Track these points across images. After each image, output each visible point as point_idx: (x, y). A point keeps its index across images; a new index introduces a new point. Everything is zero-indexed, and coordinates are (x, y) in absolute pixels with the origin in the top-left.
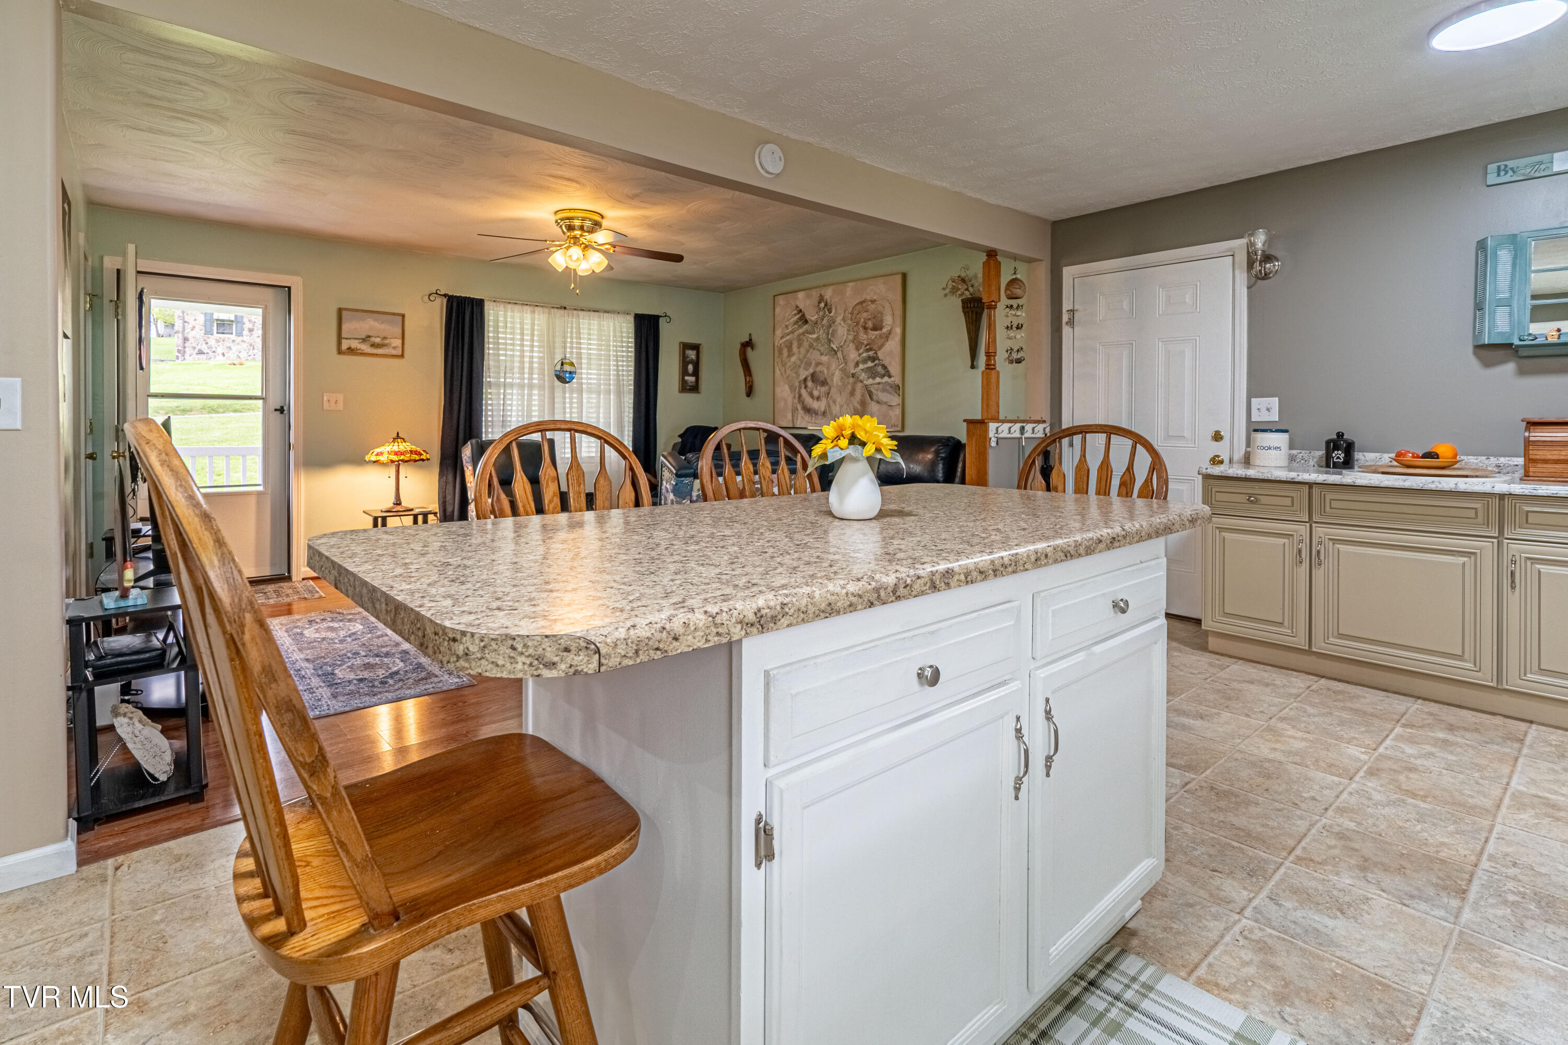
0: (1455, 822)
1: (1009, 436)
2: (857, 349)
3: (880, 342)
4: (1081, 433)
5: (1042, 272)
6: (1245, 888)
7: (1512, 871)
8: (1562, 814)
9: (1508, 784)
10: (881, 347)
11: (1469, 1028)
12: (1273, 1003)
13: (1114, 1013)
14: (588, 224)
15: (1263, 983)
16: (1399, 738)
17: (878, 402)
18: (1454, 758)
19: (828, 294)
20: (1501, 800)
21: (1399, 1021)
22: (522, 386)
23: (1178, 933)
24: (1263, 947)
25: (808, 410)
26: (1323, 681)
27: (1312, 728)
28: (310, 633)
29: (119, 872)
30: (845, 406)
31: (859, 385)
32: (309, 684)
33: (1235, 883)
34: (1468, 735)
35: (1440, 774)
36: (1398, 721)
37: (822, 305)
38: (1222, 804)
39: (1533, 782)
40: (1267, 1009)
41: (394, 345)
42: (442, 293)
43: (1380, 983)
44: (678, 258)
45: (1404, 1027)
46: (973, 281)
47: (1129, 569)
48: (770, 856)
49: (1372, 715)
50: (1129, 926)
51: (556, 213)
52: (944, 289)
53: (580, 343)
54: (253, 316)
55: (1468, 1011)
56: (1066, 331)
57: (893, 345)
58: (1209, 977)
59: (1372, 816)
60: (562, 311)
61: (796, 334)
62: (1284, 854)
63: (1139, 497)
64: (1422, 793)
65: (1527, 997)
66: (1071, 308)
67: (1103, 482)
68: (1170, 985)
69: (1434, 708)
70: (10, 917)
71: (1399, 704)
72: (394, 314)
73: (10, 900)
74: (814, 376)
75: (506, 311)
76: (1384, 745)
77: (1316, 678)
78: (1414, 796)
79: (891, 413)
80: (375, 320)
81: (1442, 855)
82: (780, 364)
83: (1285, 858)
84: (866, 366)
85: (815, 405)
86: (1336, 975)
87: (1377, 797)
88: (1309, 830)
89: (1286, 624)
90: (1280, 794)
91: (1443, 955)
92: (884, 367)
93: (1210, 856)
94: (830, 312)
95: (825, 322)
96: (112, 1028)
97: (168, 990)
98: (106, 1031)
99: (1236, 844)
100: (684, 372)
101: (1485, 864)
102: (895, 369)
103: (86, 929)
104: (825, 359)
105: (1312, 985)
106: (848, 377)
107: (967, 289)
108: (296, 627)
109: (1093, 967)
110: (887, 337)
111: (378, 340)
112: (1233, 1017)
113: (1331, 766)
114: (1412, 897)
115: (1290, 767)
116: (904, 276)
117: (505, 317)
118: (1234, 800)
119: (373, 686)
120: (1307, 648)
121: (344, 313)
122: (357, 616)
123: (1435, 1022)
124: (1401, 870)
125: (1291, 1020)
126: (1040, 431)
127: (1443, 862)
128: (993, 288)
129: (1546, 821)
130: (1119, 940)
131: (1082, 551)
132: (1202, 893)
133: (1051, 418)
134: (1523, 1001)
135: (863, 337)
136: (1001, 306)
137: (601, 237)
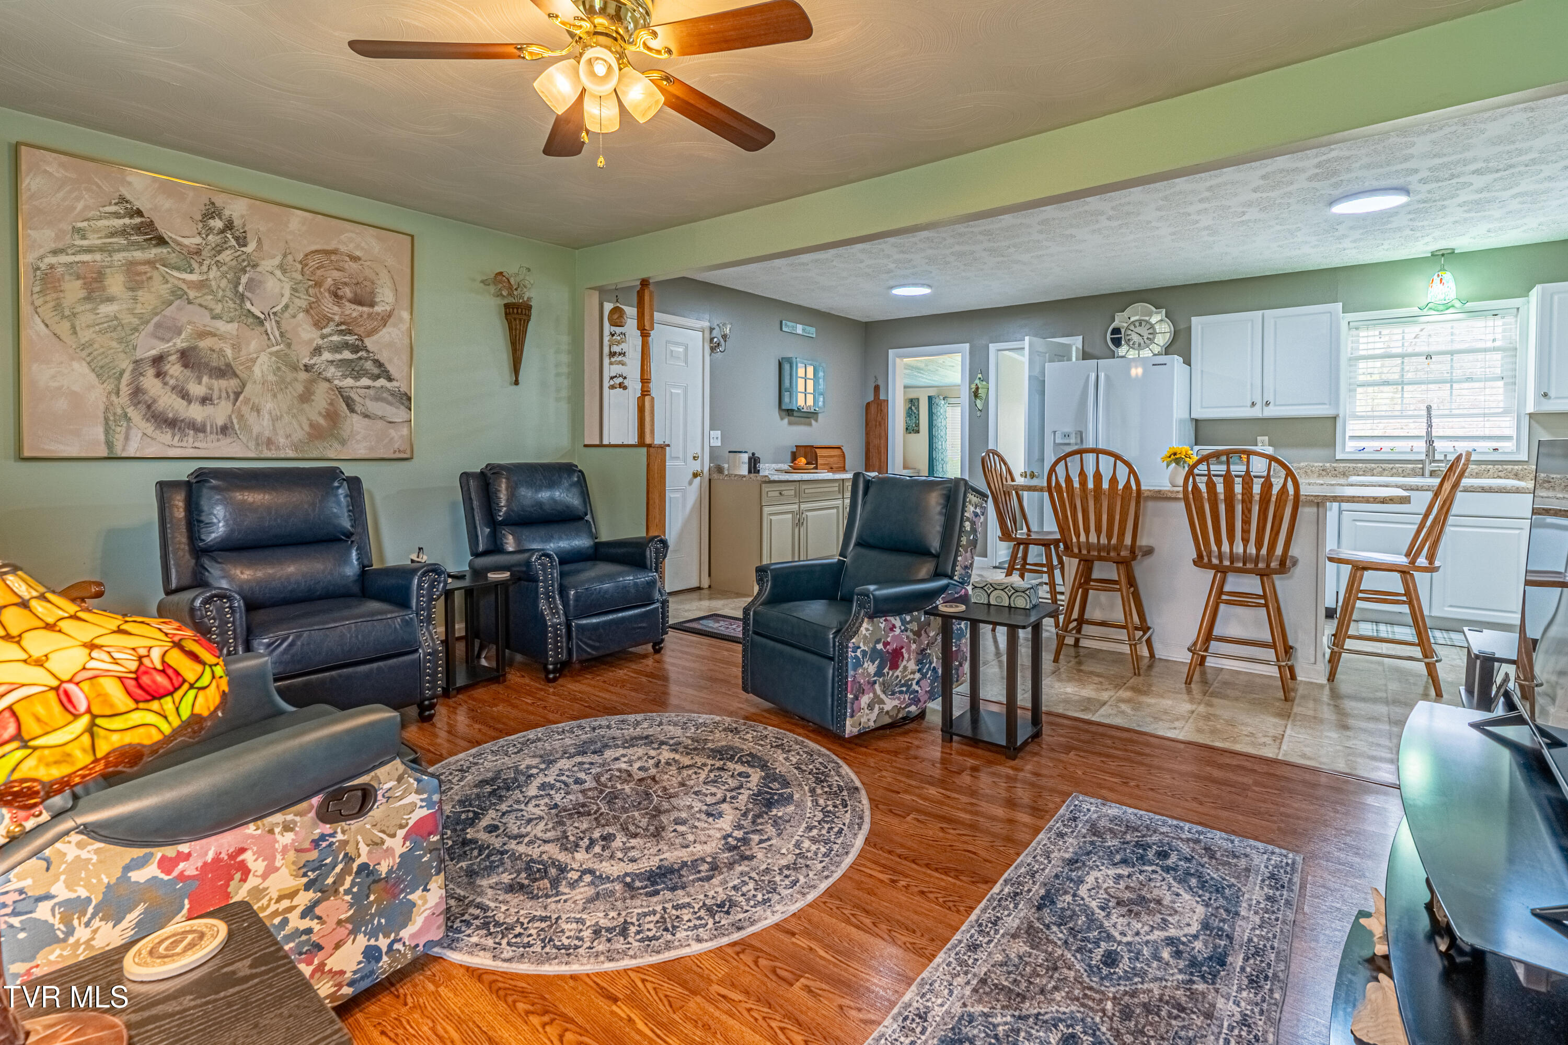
2: (317, 325)
3: (370, 325)
10: (370, 334)
17: (366, 416)
19: (236, 208)
31: (322, 386)
37: (216, 223)
57: (394, 332)
61: (118, 256)
74: (187, 356)
79: (393, 432)
84: (338, 357)
92: (378, 364)
94: (242, 244)
95: (225, 257)
104: (224, 327)
106: (294, 369)
107: (512, 291)
110: (385, 319)
116: (413, 240)
135: (328, 306)
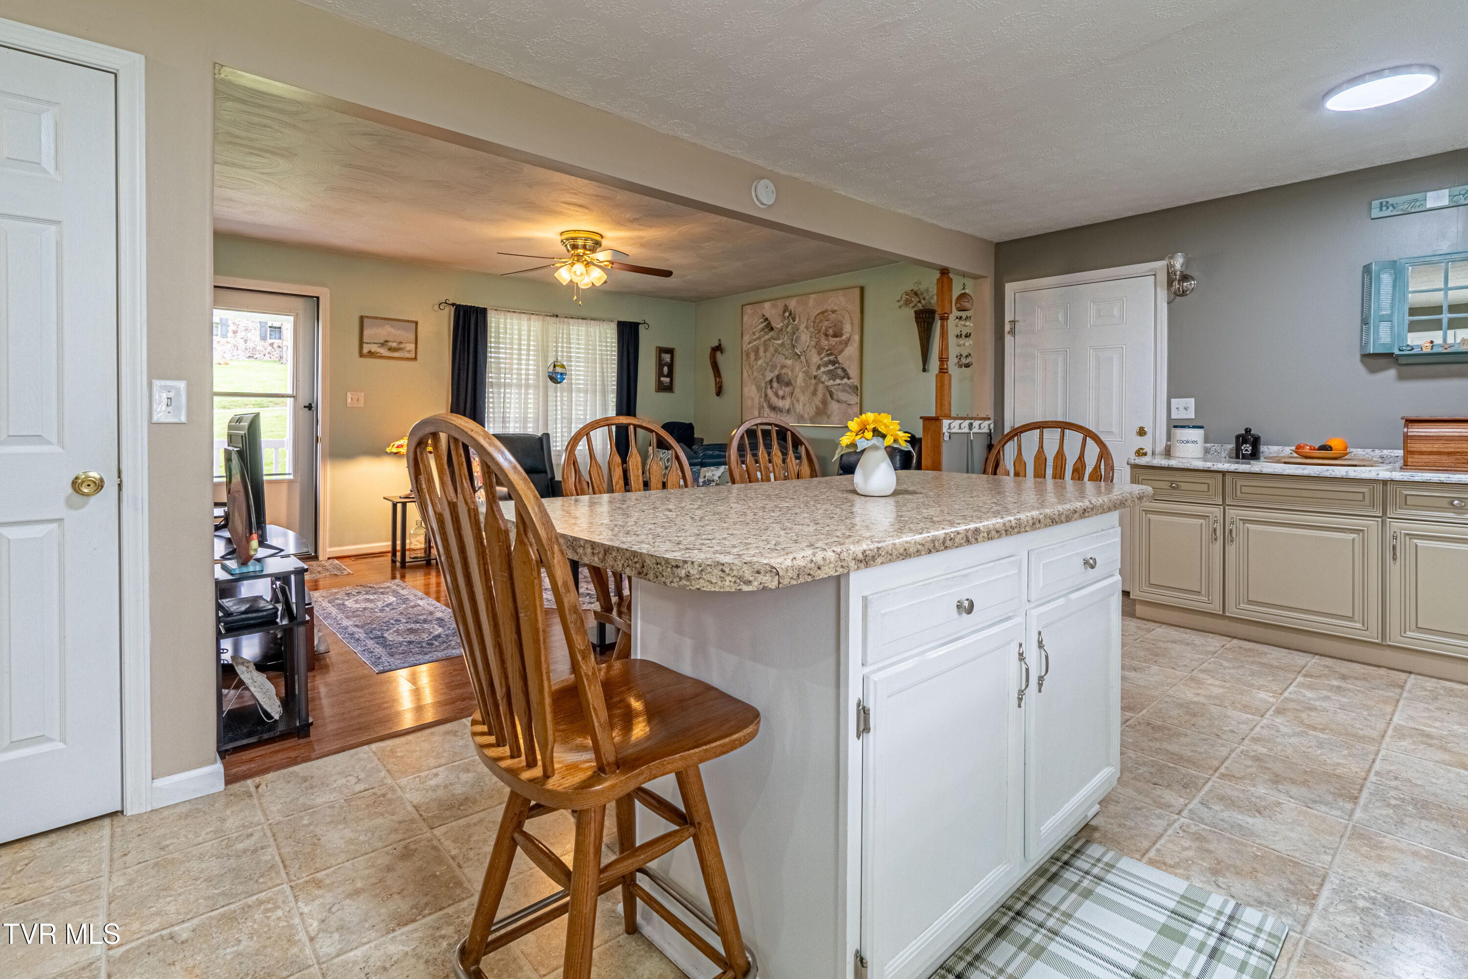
0: (1348, 748)
1: (960, 431)
2: (819, 353)
3: (840, 347)
4: (1039, 428)
5: (987, 289)
6: (1181, 797)
7: (1394, 783)
8: (1434, 741)
9: (1391, 720)
10: (841, 352)
11: (1361, 891)
12: (1209, 876)
13: (1086, 883)
14: (589, 243)
15: (1200, 862)
16: (1301, 685)
17: (838, 401)
18: (1346, 700)
19: (792, 304)
20: (1385, 732)
21: (1307, 887)
22: (519, 386)
23: (1131, 828)
24: (1198, 837)
25: (773, 408)
26: (1235, 641)
27: (1228, 677)
28: (350, 603)
29: (260, 789)
30: (808, 405)
31: (821, 386)
32: (365, 645)
33: (1173, 793)
34: (1358, 683)
35: (1335, 712)
36: (1299, 672)
37: (787, 314)
38: (1158, 735)
39: (1412, 718)
40: (1205, 879)
41: (408, 349)
42: (451, 302)
43: (1291, 861)
44: (667, 274)
45: (1311, 890)
46: (925, 295)
47: (1095, 535)
48: (867, 729)
49: (1277, 667)
50: (1091, 823)
51: (562, 234)
52: (898, 301)
53: (570, 348)
54: (287, 323)
55: (1361, 879)
56: (1008, 339)
57: (851, 350)
58: (1158, 858)
59: (1280, 744)
60: (554, 319)
61: (763, 339)
62: (1211, 772)
63: (1089, 480)
64: (1320, 727)
65: (1406, 870)
66: (1012, 319)
67: (1059, 469)
68: (1125, 863)
69: (1329, 662)
70: (183, 822)
71: (1300, 659)
72: (408, 321)
73: (178, 810)
74: (778, 377)
75: (506, 319)
76: (1289, 690)
77: (1229, 639)
78: (1315, 729)
79: (850, 411)
80: (392, 327)
81: (1338, 772)
82: (747, 367)
83: (1212, 775)
84: (827, 369)
85: (780, 403)
86: (1257, 856)
87: (1284, 729)
88: (1230, 754)
89: (1203, 592)
90: (1204, 728)
91: (1340, 842)
92: (844, 370)
93: (1151, 773)
94: (794, 321)
95: (789, 329)
96: (300, 898)
97: (334, 872)
98: (296, 901)
99: (1171, 765)
100: (660, 374)
101: (1372, 778)
102: (853, 372)
103: (250, 830)
104: (789, 362)
105: (1238, 863)
106: (811, 378)
107: (920, 302)
108: (337, 599)
109: (1066, 852)
110: (847, 343)
111: (394, 345)
112: (1180, 886)
113: (1245, 706)
114: (1315, 802)
115: (1213, 709)
116: (862, 289)
117: (505, 324)
118: (1167, 732)
119: (422, 647)
120: (1221, 613)
121: (365, 320)
122: (388, 590)
123: (1334, 886)
124: (1305, 783)
125: (1224, 886)
126: (986, 427)
127: (1339, 777)
128: (946, 302)
129: (1422, 746)
130: (1084, 833)
131: (1063, 518)
132: (1147, 800)
133: (995, 416)
134: (1402, 872)
135: (824, 343)
136: (952, 317)
137: (602, 256)
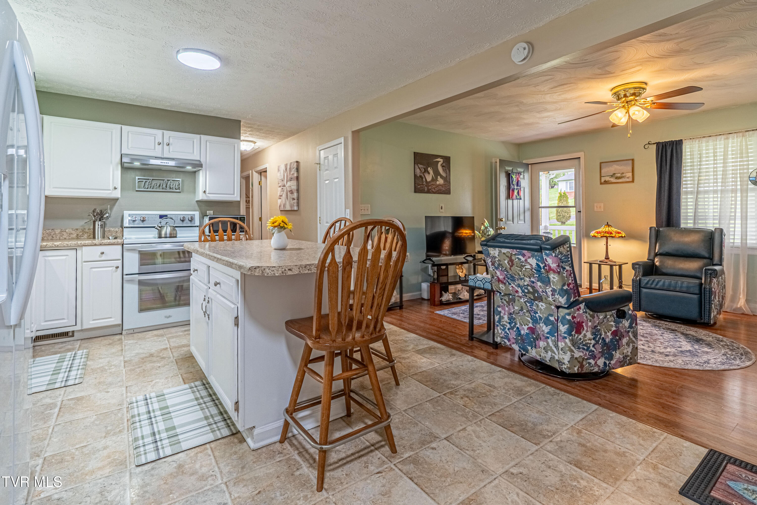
6: (239, 497)
12: (181, 463)
15: (190, 465)
40: (181, 460)
41: (627, 176)
42: (653, 142)
72: (627, 160)
80: (617, 165)
86: (171, 493)
105: (175, 481)
111: (619, 175)
121: (603, 164)
125: (172, 463)
